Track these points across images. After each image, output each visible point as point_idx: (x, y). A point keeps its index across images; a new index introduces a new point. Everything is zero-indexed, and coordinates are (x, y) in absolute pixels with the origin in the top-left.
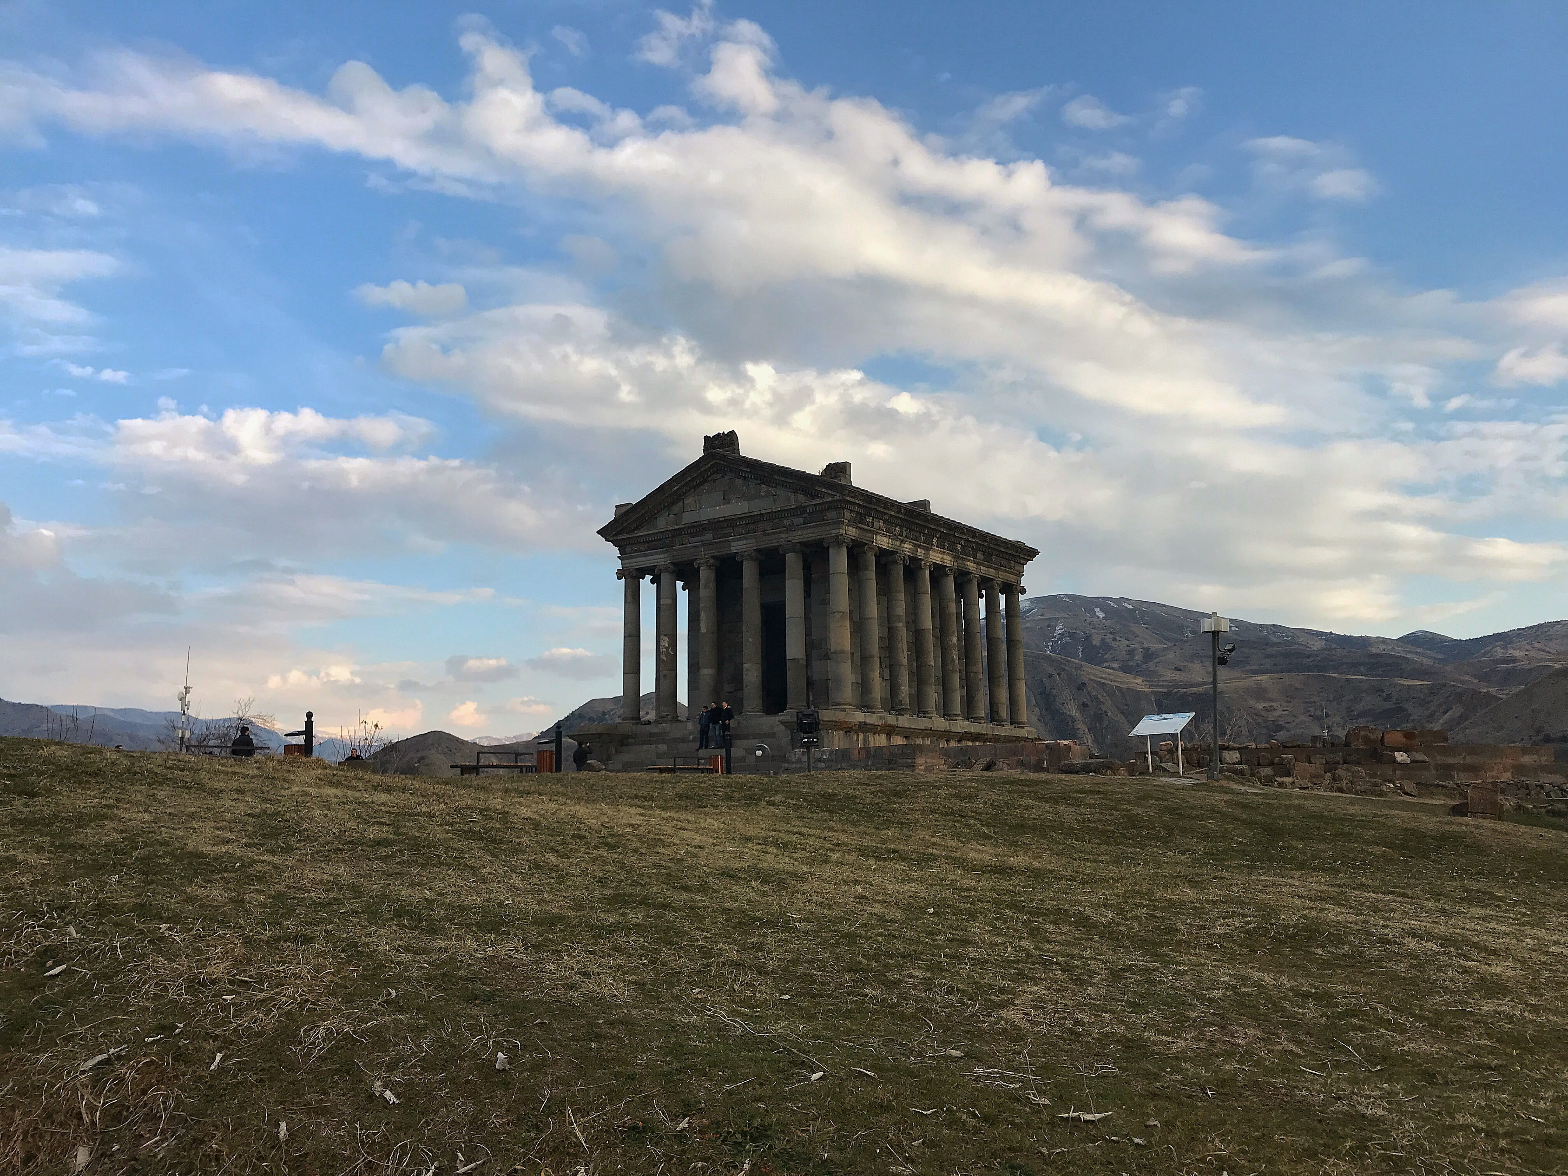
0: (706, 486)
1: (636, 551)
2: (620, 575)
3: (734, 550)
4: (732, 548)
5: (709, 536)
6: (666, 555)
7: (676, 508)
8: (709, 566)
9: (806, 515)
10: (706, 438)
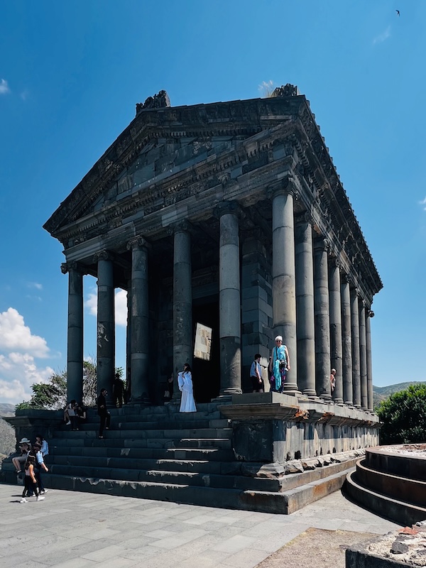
0: (138, 162)
1: (76, 243)
2: (65, 268)
3: (165, 223)
4: (163, 222)
5: (140, 214)
6: (102, 242)
7: (112, 191)
8: (141, 248)
10: (138, 106)
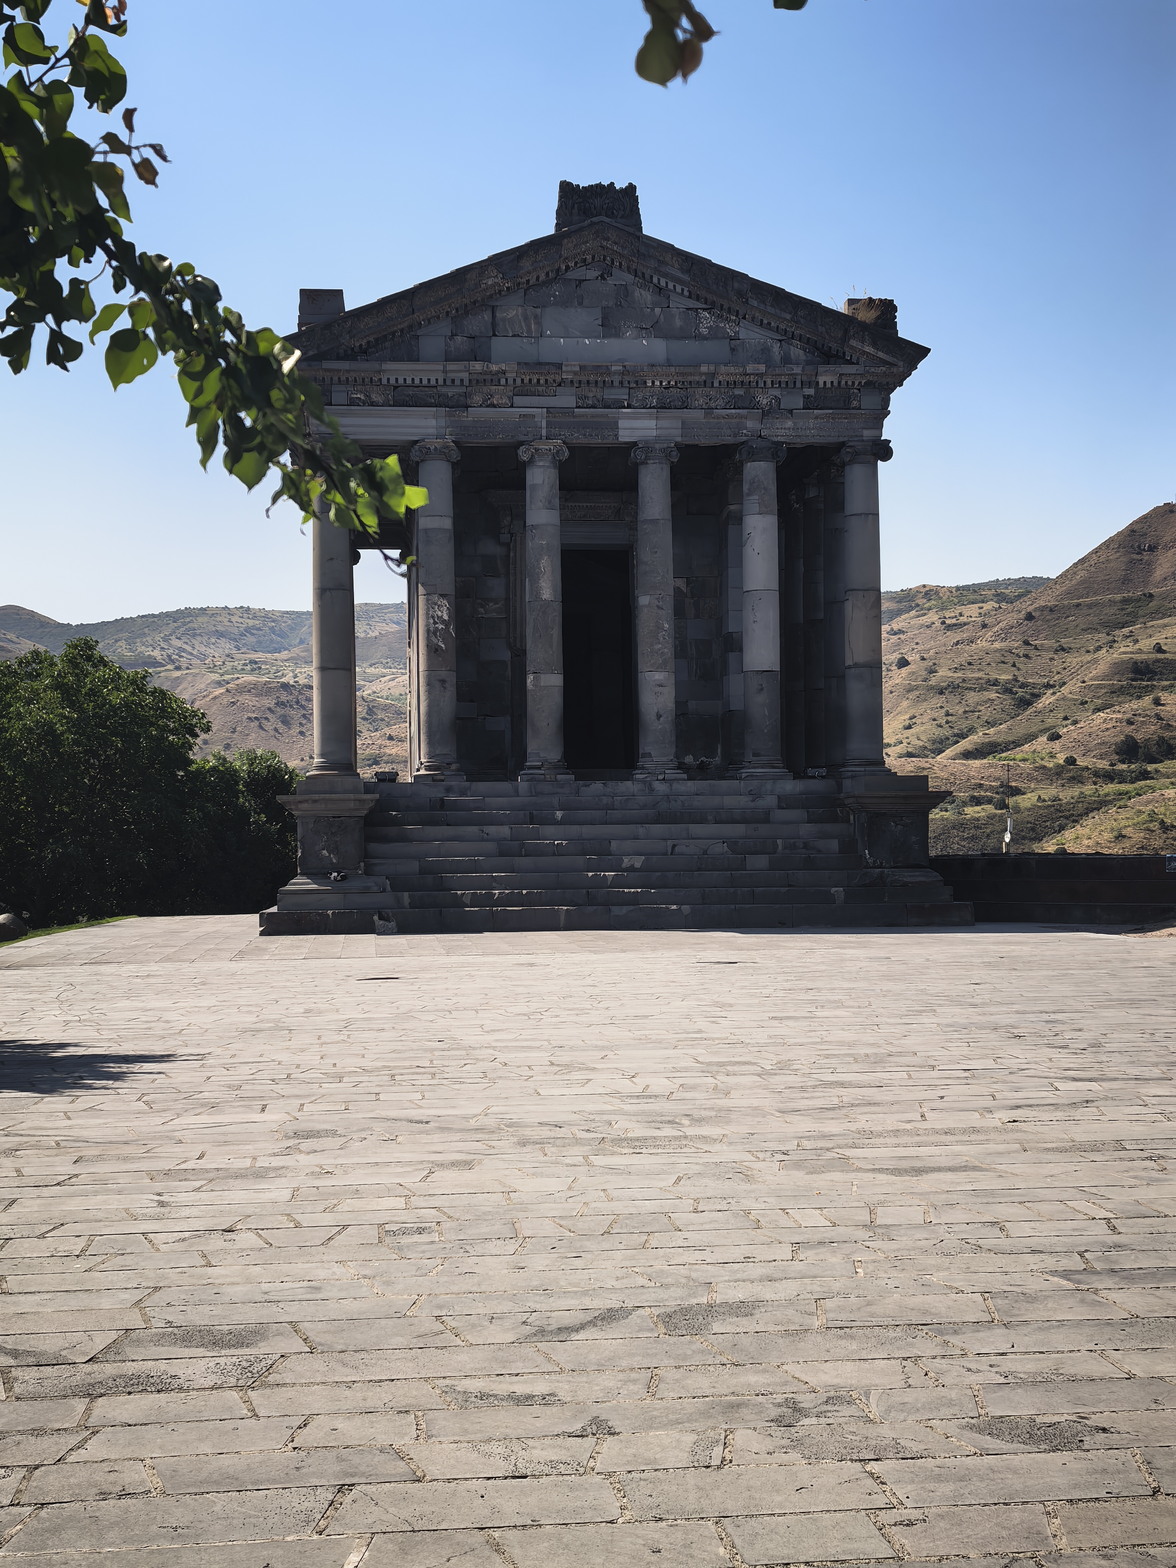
0: (557, 290)
3: (627, 436)
4: (621, 433)
5: (566, 401)
6: (442, 422)
7: (478, 323)
9: (811, 392)
10: (567, 190)
